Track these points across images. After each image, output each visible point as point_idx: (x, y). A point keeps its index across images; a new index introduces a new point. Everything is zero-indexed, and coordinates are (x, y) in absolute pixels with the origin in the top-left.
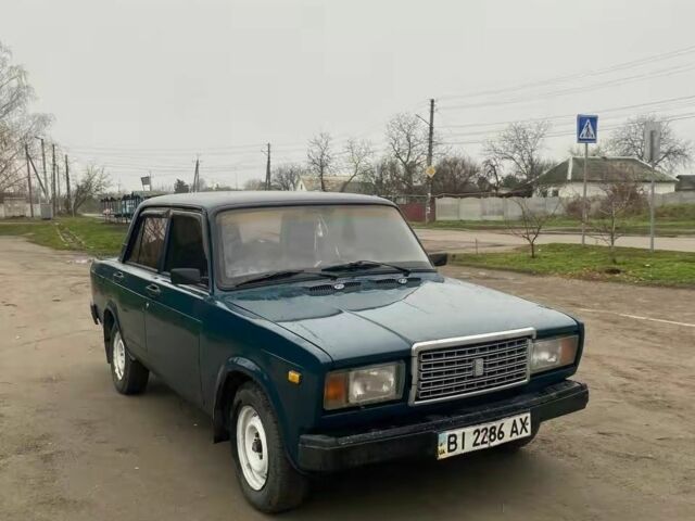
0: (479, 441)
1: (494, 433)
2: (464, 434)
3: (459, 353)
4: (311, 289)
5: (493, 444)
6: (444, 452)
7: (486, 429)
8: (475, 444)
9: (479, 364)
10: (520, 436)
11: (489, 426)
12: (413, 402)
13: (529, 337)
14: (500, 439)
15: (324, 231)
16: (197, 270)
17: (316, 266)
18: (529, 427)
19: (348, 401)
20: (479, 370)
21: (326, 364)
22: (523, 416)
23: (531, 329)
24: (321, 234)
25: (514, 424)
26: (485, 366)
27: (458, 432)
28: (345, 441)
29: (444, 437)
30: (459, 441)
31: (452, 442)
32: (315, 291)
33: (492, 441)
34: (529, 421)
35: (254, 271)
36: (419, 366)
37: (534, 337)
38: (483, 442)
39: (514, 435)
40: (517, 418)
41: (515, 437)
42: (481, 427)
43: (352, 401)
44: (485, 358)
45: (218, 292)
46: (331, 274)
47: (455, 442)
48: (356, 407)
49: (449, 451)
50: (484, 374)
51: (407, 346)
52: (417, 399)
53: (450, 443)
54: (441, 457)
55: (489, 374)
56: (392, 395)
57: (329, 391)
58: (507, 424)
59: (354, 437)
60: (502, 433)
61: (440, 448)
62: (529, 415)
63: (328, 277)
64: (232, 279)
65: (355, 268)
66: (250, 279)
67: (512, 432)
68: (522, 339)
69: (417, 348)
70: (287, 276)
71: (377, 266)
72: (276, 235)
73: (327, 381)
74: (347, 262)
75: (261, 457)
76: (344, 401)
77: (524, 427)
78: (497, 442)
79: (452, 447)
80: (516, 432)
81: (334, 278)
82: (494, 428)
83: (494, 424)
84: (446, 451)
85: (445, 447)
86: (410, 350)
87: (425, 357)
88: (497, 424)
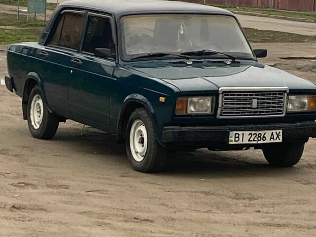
0: (252, 139)
1: (260, 137)
2: (243, 134)
3: (244, 95)
4: (174, 63)
5: (259, 142)
6: (232, 141)
7: (256, 134)
8: (249, 140)
9: (255, 102)
10: (275, 141)
11: (258, 133)
12: (219, 117)
13: (285, 91)
14: (264, 140)
15: (184, 31)
16: (109, 50)
17: (178, 51)
18: (281, 137)
19: (186, 112)
20: (255, 105)
21: (177, 93)
22: (278, 131)
23: (287, 87)
24: (182, 32)
25: (272, 134)
26: (258, 103)
27: (240, 133)
28: (184, 129)
29: (232, 134)
30: (241, 137)
31: (237, 137)
32: (175, 64)
33: (259, 140)
34: (281, 134)
35: (142, 52)
36: (222, 99)
37: (288, 92)
38: (254, 140)
39: (272, 140)
40: (274, 132)
41: (272, 141)
42: (253, 132)
43: (189, 112)
44: (257, 99)
45: (121, 63)
46: (186, 56)
47: (238, 137)
48: (190, 115)
49: (235, 141)
50: (257, 108)
51: (217, 89)
52: (221, 115)
53: (235, 137)
54: (230, 143)
55: (261, 108)
56: (209, 112)
57: (178, 107)
58: (268, 134)
59: (189, 127)
60: (265, 138)
61: (230, 139)
62: (281, 131)
63: (185, 58)
64: (129, 55)
65: (201, 54)
66: (140, 56)
67: (271, 138)
68: (282, 92)
69: (222, 90)
70: (161, 56)
71: (215, 53)
72: (152, 30)
73: (177, 101)
74: (196, 50)
75: (143, 146)
76: (185, 111)
77: (278, 136)
78: (262, 142)
79: (237, 139)
80: (273, 138)
81: (188, 59)
82: (261, 134)
83: (260, 132)
84: (234, 141)
85: (233, 139)
86: (218, 91)
87: (225, 95)
88: (262, 133)
